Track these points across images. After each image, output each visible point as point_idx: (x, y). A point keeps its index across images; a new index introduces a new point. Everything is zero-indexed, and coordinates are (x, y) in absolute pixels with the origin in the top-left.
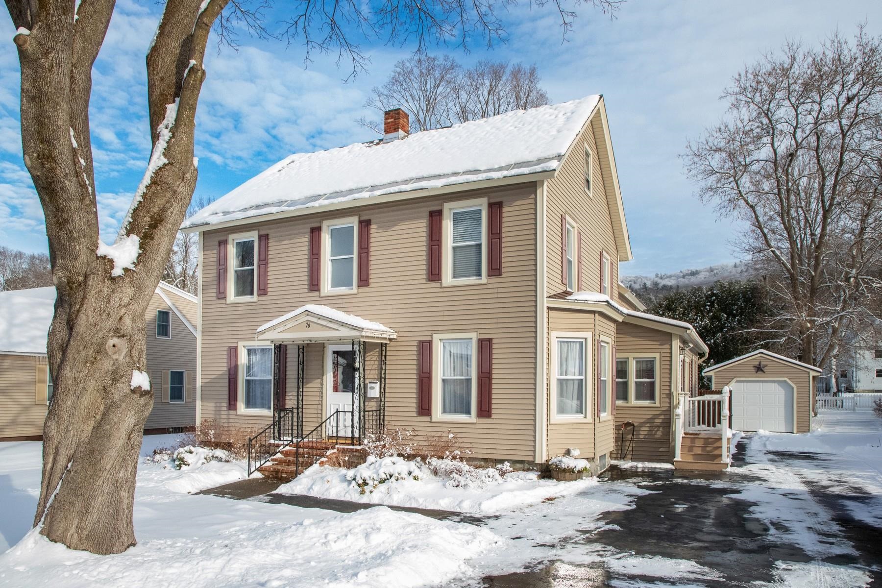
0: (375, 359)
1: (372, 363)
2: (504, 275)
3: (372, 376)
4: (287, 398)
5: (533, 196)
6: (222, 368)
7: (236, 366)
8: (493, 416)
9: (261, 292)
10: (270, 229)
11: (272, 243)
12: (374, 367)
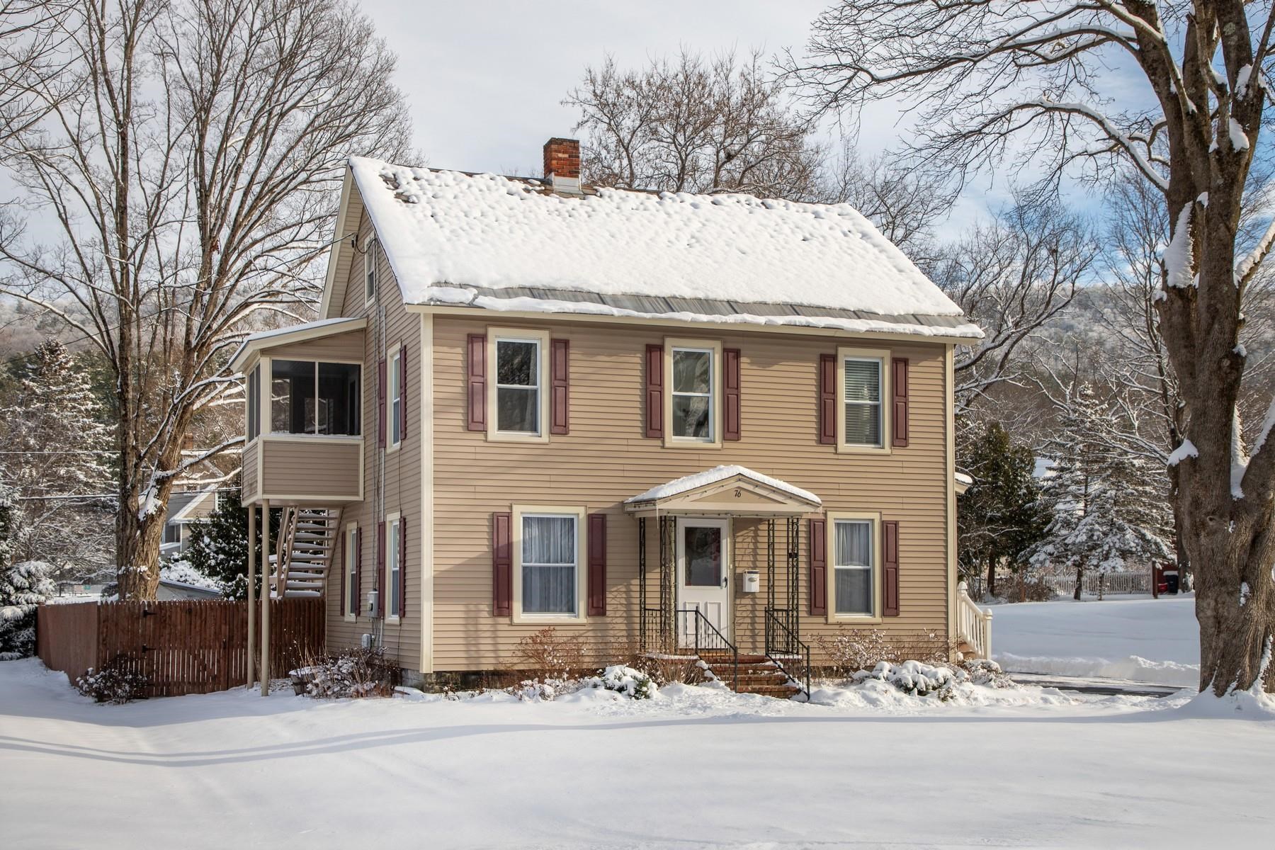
0: (749, 540)
1: (745, 546)
2: (910, 447)
3: (744, 564)
4: (608, 595)
5: (941, 359)
6: (479, 547)
7: (510, 545)
8: (901, 615)
9: (556, 429)
10: (571, 333)
11: (574, 354)
12: (748, 551)
